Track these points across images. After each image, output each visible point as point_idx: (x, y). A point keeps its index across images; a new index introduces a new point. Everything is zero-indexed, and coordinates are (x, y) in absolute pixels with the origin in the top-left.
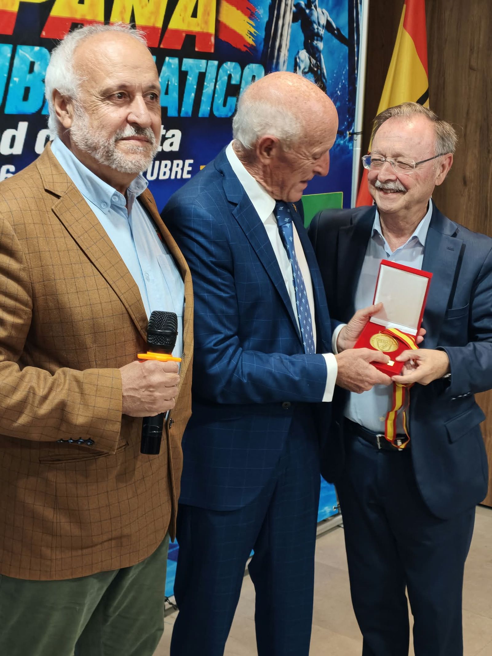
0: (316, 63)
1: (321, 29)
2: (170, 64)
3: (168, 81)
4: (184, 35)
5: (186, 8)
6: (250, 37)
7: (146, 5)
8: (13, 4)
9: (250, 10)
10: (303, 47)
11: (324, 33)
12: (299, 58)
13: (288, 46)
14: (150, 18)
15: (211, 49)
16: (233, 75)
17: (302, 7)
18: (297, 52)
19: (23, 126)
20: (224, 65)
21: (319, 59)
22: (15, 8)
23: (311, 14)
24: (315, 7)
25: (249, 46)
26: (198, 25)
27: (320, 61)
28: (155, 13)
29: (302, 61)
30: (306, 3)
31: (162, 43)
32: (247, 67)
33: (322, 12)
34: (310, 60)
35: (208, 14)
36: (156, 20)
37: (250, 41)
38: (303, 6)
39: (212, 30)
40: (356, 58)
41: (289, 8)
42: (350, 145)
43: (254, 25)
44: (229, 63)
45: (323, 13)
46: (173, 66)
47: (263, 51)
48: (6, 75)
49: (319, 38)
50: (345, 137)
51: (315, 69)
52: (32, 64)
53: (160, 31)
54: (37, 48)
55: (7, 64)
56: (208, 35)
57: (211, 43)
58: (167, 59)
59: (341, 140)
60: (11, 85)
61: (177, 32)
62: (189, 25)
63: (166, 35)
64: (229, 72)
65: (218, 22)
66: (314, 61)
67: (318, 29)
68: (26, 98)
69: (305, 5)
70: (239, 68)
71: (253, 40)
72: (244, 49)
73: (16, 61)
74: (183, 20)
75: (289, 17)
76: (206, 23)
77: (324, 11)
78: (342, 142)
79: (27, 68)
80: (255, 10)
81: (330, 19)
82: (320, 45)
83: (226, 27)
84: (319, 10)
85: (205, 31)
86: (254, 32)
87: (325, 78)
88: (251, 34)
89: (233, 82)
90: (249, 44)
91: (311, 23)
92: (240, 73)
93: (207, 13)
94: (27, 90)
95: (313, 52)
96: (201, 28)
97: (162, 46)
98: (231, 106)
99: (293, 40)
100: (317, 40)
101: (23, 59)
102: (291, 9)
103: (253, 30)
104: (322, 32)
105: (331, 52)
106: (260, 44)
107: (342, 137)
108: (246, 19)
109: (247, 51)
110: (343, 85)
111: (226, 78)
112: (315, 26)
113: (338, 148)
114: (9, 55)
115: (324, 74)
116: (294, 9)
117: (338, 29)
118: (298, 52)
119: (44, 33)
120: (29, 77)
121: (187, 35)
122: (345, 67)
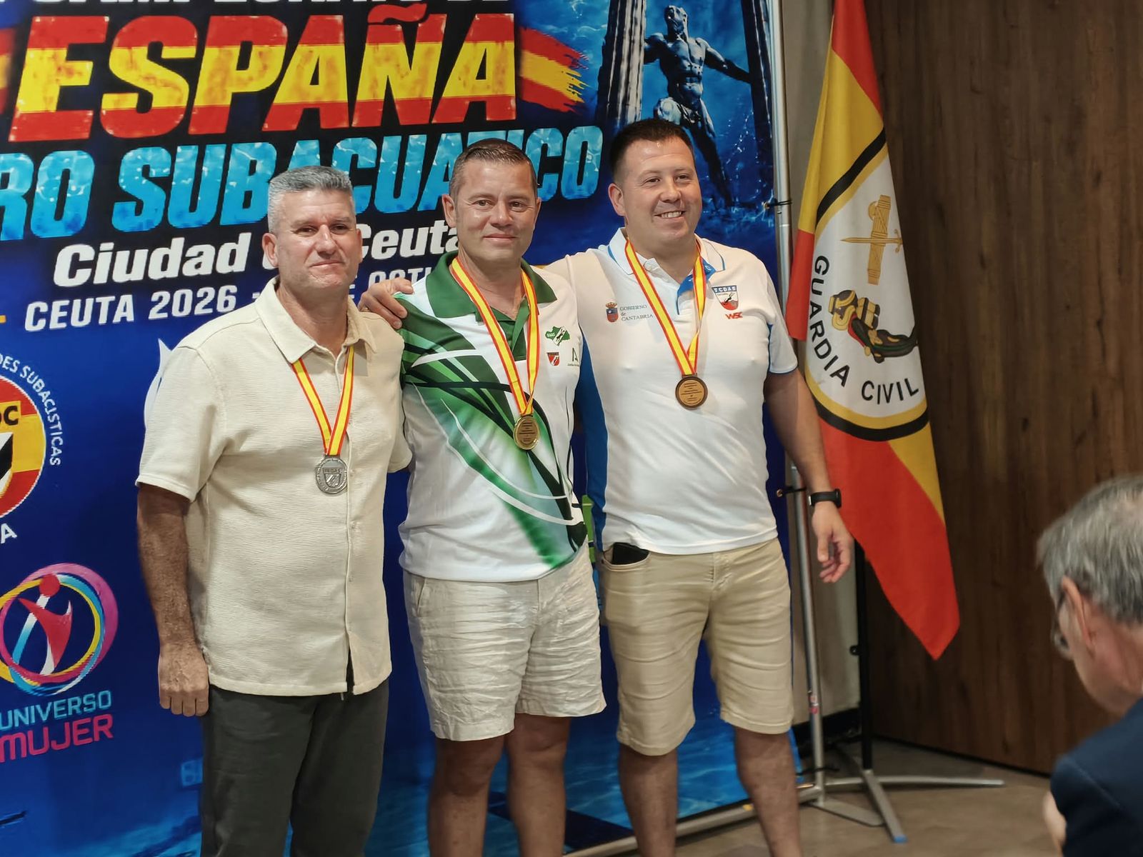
0: (693, 113)
1: (698, 66)
2: (448, 142)
3: (448, 164)
4: (467, 103)
5: (467, 69)
6: (574, 93)
7: (407, 74)
8: (224, 98)
9: (571, 57)
10: (667, 94)
11: (703, 69)
12: (661, 110)
13: (640, 96)
14: (414, 89)
15: (511, 115)
16: (549, 145)
17: (660, 42)
18: (656, 103)
19: (245, 238)
20: (535, 133)
21: (697, 107)
22: (228, 102)
23: (677, 48)
24: (684, 37)
25: (572, 104)
26: (488, 87)
27: (700, 109)
28: (422, 81)
29: (668, 113)
30: (666, 34)
31: (435, 116)
32: (573, 131)
33: (696, 42)
34: (681, 110)
35: (503, 72)
36: (423, 89)
37: (575, 97)
38: (662, 39)
39: (510, 90)
40: (767, 98)
41: (636, 46)
42: (770, 221)
43: (579, 76)
44: (542, 130)
45: (699, 44)
46: (453, 144)
47: (597, 107)
48: (219, 180)
49: (694, 79)
50: (758, 211)
51: (693, 122)
52: (253, 164)
53: (430, 103)
54: (258, 145)
55: (221, 168)
56: (507, 98)
57: (511, 107)
58: (444, 136)
59: (752, 215)
60: (226, 191)
61: (456, 101)
62: (474, 88)
63: (440, 106)
64: (542, 142)
65: (519, 80)
66: (688, 111)
67: (691, 66)
68: (247, 204)
69: (665, 37)
70: (559, 135)
71: (579, 95)
72: (564, 109)
73: (232, 163)
74: (465, 84)
75: (638, 57)
76: (501, 83)
77: (700, 40)
78: (754, 218)
79: (246, 169)
80: (578, 55)
81: (710, 49)
82: (698, 88)
83: (533, 85)
84: (690, 40)
85: (499, 93)
86: (581, 85)
87: (710, 131)
88: (575, 87)
89: (551, 154)
90: (574, 101)
91: (679, 59)
92: (561, 141)
93: (500, 70)
94: (248, 195)
95: (686, 99)
96: (493, 91)
97: (434, 121)
98: (550, 186)
99: (648, 86)
100: (691, 82)
101: (241, 160)
102: (640, 46)
103: (577, 83)
104: (699, 69)
105: (717, 95)
106: (592, 99)
107: (754, 212)
108: (566, 69)
109: (570, 111)
110: (747, 139)
111: (539, 150)
112: (686, 63)
113: (748, 227)
114: (222, 157)
115: (708, 126)
116: (645, 45)
117: (728, 62)
118: (659, 102)
119: (266, 126)
120: (249, 179)
121: (471, 103)
122: (747, 113)
